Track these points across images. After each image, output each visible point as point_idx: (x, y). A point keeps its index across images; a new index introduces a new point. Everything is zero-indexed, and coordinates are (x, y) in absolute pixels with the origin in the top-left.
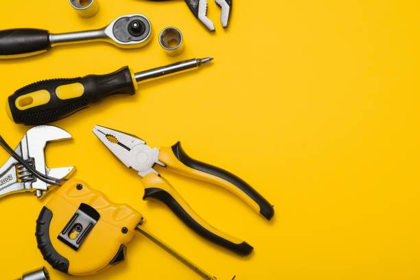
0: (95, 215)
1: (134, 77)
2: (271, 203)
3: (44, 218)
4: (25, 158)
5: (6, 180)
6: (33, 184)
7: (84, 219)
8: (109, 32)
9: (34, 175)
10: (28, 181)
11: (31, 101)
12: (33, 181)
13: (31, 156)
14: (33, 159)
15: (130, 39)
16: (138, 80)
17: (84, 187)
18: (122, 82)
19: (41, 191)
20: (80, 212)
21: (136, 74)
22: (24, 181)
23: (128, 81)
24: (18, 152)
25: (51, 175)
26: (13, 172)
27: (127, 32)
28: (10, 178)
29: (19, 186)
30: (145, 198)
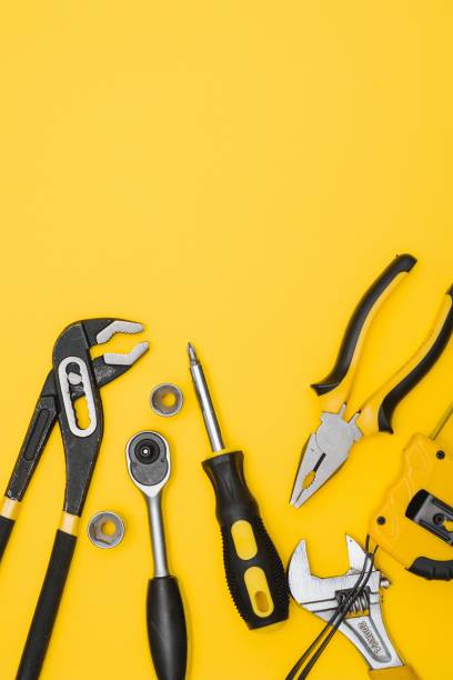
0: (421, 497)
1: (219, 451)
2: (393, 258)
3: (425, 569)
4: (334, 604)
6: (373, 591)
7: (426, 511)
8: (152, 491)
9: (360, 592)
10: (368, 599)
13: (333, 596)
14: (337, 592)
15: (164, 460)
16: (223, 447)
17: (381, 515)
18: (228, 467)
19: (382, 579)
20: (417, 517)
21: (213, 450)
22: (367, 608)
23: (228, 459)
24: (327, 616)
25: (361, 567)
26: (354, 622)
27: (152, 465)
28: (362, 626)
29: (375, 612)
30: (391, 432)
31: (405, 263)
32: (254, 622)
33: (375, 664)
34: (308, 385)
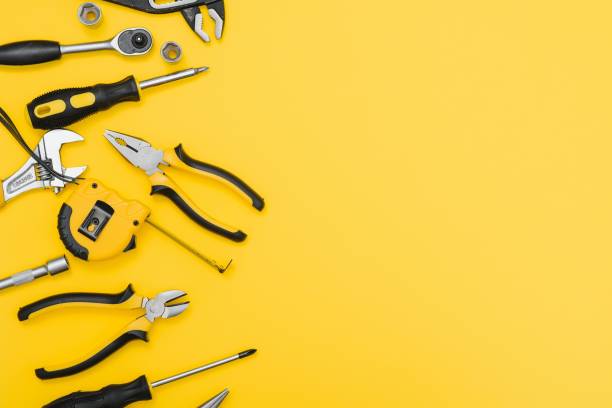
0: (110, 210)
1: (139, 86)
2: (262, 197)
3: (65, 212)
4: (43, 158)
5: (26, 179)
6: (52, 182)
7: (101, 214)
8: (115, 44)
9: (52, 174)
10: (46, 179)
11: (48, 110)
12: (51, 179)
13: (49, 157)
14: (51, 160)
15: (134, 51)
16: (143, 88)
17: (99, 187)
18: (130, 91)
19: (59, 188)
20: (98, 209)
21: (141, 82)
22: (40, 178)
23: (134, 90)
24: (36, 152)
25: (66, 174)
26: (32, 171)
27: (131, 44)
28: (29, 176)
29: (38, 184)
30: (152, 194)
31: (259, 204)
32: (31, 107)
33: (5, 184)
34: (181, 142)
